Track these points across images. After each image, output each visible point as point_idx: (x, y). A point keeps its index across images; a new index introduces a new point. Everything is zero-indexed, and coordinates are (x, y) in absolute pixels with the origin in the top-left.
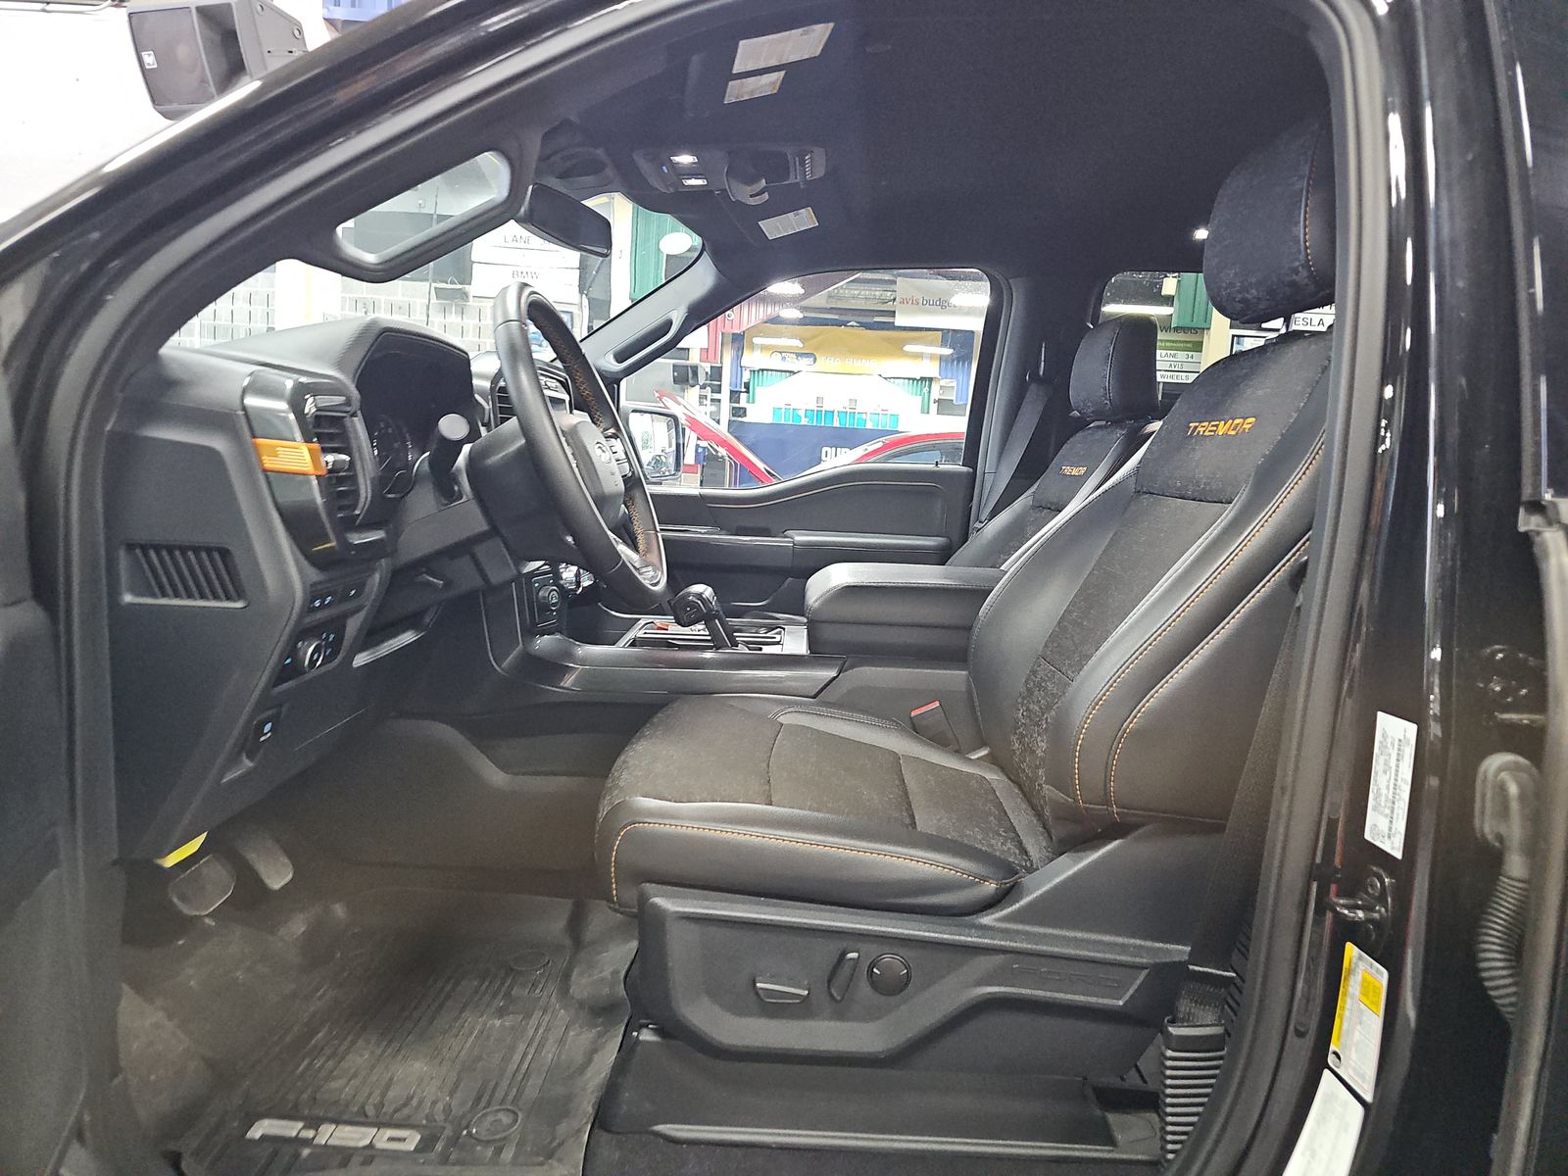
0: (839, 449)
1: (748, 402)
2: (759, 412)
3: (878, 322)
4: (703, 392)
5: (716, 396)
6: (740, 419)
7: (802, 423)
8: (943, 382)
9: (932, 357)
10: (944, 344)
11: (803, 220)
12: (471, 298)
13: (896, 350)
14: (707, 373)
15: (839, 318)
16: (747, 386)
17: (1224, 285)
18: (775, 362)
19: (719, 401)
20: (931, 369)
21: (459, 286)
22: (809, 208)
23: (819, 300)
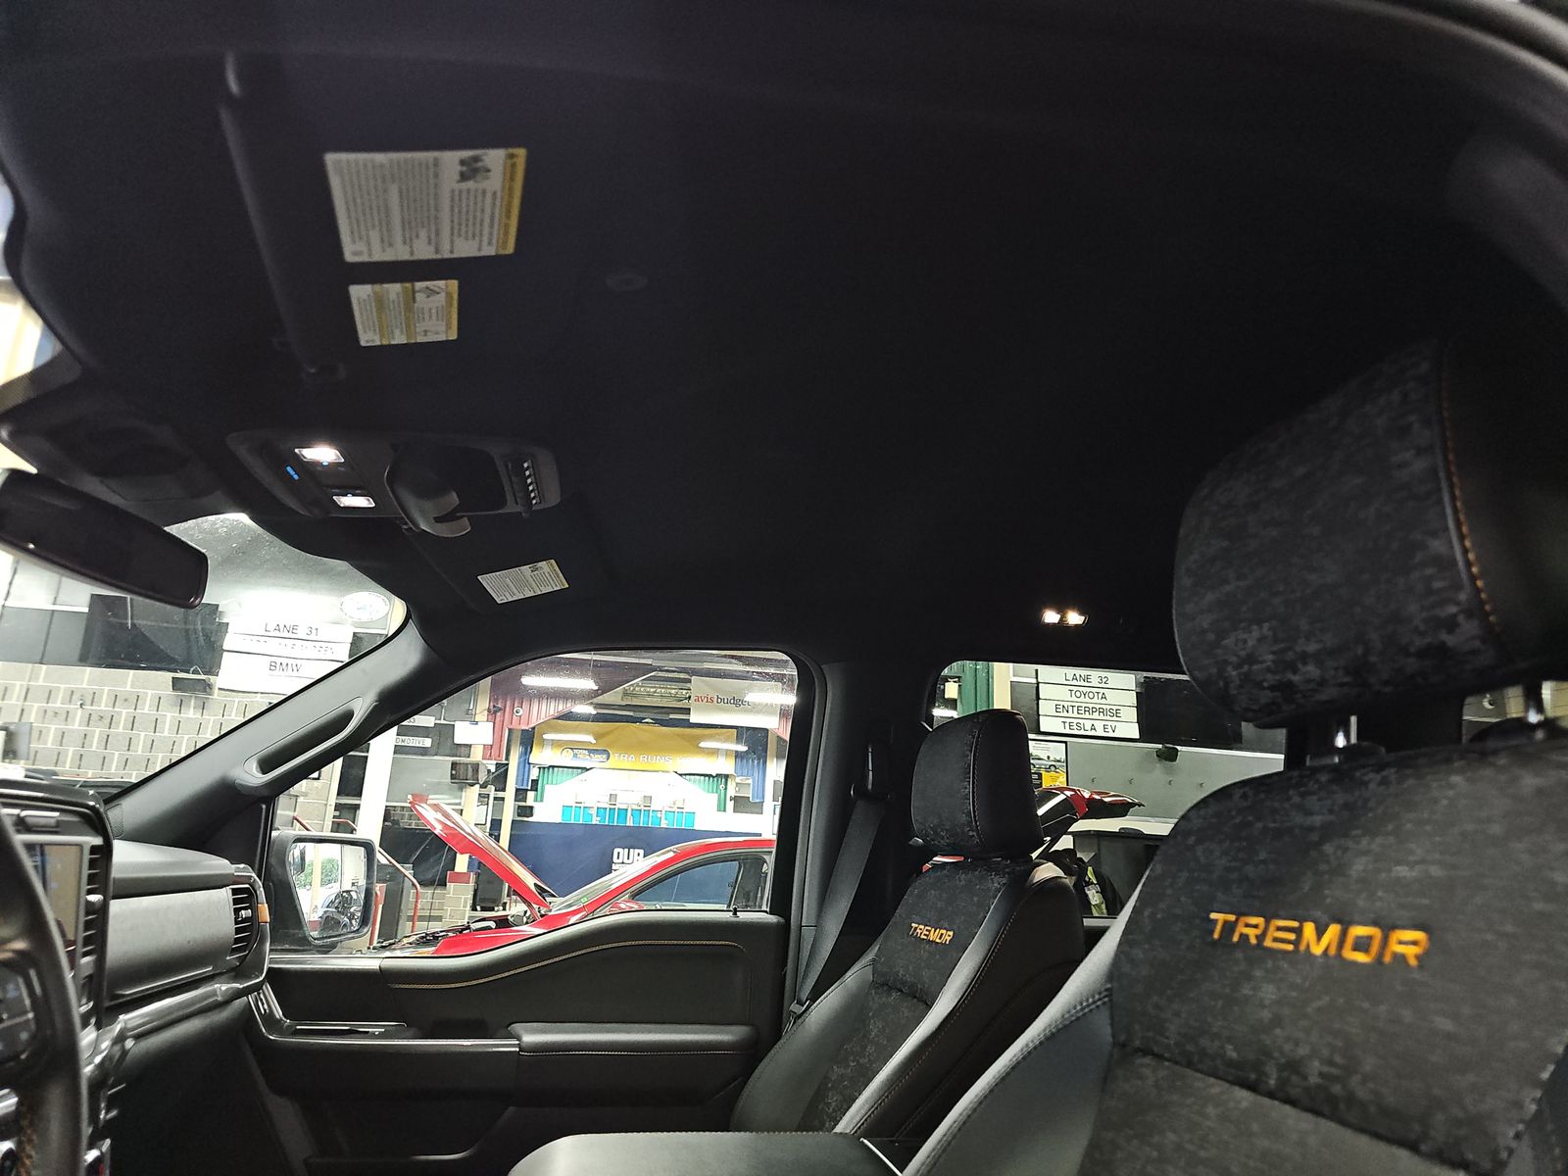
0: (631, 850)
1: (536, 800)
2: (547, 811)
3: (672, 718)
4: (484, 791)
5: (500, 794)
6: (526, 819)
7: (594, 822)
8: (738, 780)
9: (727, 753)
10: (739, 740)
11: (543, 578)
12: (216, 691)
13: (693, 747)
14: (489, 771)
15: (633, 715)
16: (535, 782)
17: (1234, 659)
18: (565, 758)
19: (503, 799)
20: (727, 766)
21: (202, 677)
22: (553, 561)
23: (613, 697)
